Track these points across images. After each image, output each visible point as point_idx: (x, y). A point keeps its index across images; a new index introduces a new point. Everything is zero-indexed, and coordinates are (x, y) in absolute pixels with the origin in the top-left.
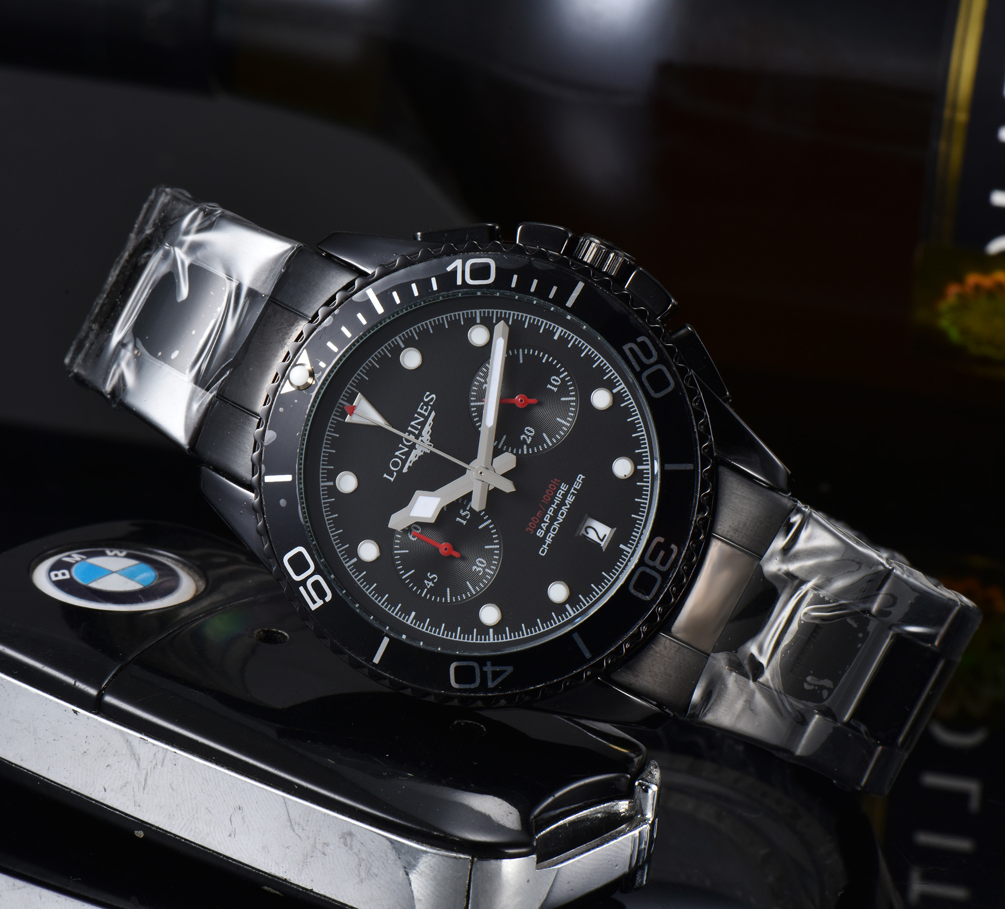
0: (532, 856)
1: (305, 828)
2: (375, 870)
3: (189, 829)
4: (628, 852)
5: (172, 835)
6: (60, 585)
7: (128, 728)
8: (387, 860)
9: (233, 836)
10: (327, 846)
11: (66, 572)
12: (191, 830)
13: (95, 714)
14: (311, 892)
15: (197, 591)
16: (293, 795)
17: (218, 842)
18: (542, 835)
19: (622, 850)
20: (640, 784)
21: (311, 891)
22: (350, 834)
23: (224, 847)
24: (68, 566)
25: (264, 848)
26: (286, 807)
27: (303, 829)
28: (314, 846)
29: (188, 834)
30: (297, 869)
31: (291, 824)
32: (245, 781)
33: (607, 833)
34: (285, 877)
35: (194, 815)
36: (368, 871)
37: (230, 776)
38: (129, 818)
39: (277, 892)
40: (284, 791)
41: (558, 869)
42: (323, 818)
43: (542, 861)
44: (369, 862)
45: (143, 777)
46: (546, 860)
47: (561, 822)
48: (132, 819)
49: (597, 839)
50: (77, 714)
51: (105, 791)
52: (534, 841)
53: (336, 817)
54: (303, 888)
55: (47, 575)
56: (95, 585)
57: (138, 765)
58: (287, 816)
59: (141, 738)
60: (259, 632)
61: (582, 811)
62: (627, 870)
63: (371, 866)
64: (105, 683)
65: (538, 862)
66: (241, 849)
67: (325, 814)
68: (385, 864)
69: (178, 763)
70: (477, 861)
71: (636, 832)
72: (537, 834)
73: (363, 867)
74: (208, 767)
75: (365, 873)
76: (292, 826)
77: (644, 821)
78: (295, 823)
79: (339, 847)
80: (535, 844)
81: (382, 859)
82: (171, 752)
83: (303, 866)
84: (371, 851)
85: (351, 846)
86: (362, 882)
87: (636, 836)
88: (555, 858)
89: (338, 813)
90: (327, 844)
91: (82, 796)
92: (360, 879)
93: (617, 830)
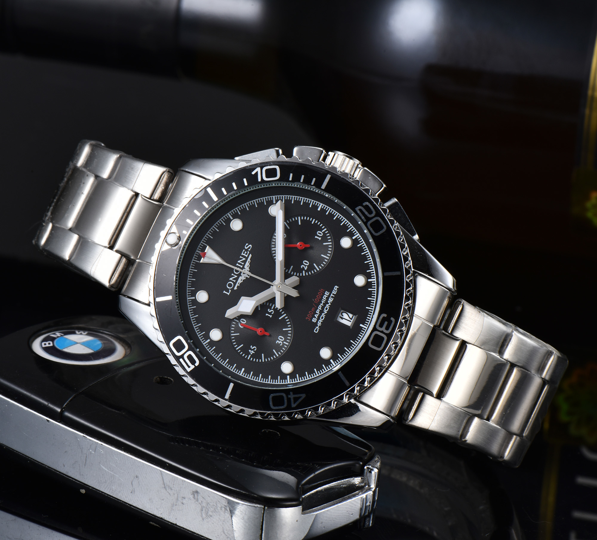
0: (299, 506)
1: (172, 489)
2: (210, 513)
3: (109, 489)
4: (359, 506)
5: (100, 492)
6: (47, 349)
7: (77, 430)
8: (217, 507)
9: (133, 493)
10: (184, 499)
11: (51, 342)
12: (111, 489)
13: (59, 422)
14: (176, 525)
15: (125, 355)
16: (166, 470)
17: (125, 496)
18: (307, 496)
19: (355, 505)
20: (368, 468)
21: (176, 524)
22: (197, 492)
23: (129, 499)
24: (53, 339)
25: (150, 500)
26: (162, 476)
27: (171, 489)
28: (177, 499)
29: (109, 492)
30: (168, 512)
31: (165, 486)
32: (140, 461)
33: (346, 495)
34: (162, 517)
35: (112, 481)
36: (207, 513)
37: (132, 458)
38: (77, 482)
39: (157, 525)
40: (161, 467)
41: (316, 515)
42: (182, 483)
43: (306, 510)
44: (207, 508)
45: (85, 458)
46: (308, 509)
47: (319, 489)
48: (79, 483)
49: (340, 499)
50: (49, 422)
51: (64, 466)
52: (301, 498)
53: (189, 483)
54: (171, 523)
55: (40, 344)
56: (66, 350)
57: (82, 451)
58: (163, 481)
59: (84, 436)
60: (157, 378)
62: (358, 517)
63: (208, 510)
64: (65, 405)
65: (303, 510)
66: (137, 500)
67: (183, 481)
68: (216, 510)
69: (103, 451)
70: (267, 509)
71: (364, 496)
72: (304, 495)
73: (204, 511)
74: (120, 453)
75: (205, 515)
76: (165, 487)
77: (370, 489)
78: (167, 486)
79: (191, 500)
80: (301, 500)
81: (214, 507)
82: (100, 444)
83: (171, 510)
84: (208, 502)
85: (197, 499)
86: (203, 520)
87: (363, 498)
88: (314, 509)
89: (190, 480)
90: (184, 498)
91: (52, 469)
92: (202, 518)
93: (353, 494)
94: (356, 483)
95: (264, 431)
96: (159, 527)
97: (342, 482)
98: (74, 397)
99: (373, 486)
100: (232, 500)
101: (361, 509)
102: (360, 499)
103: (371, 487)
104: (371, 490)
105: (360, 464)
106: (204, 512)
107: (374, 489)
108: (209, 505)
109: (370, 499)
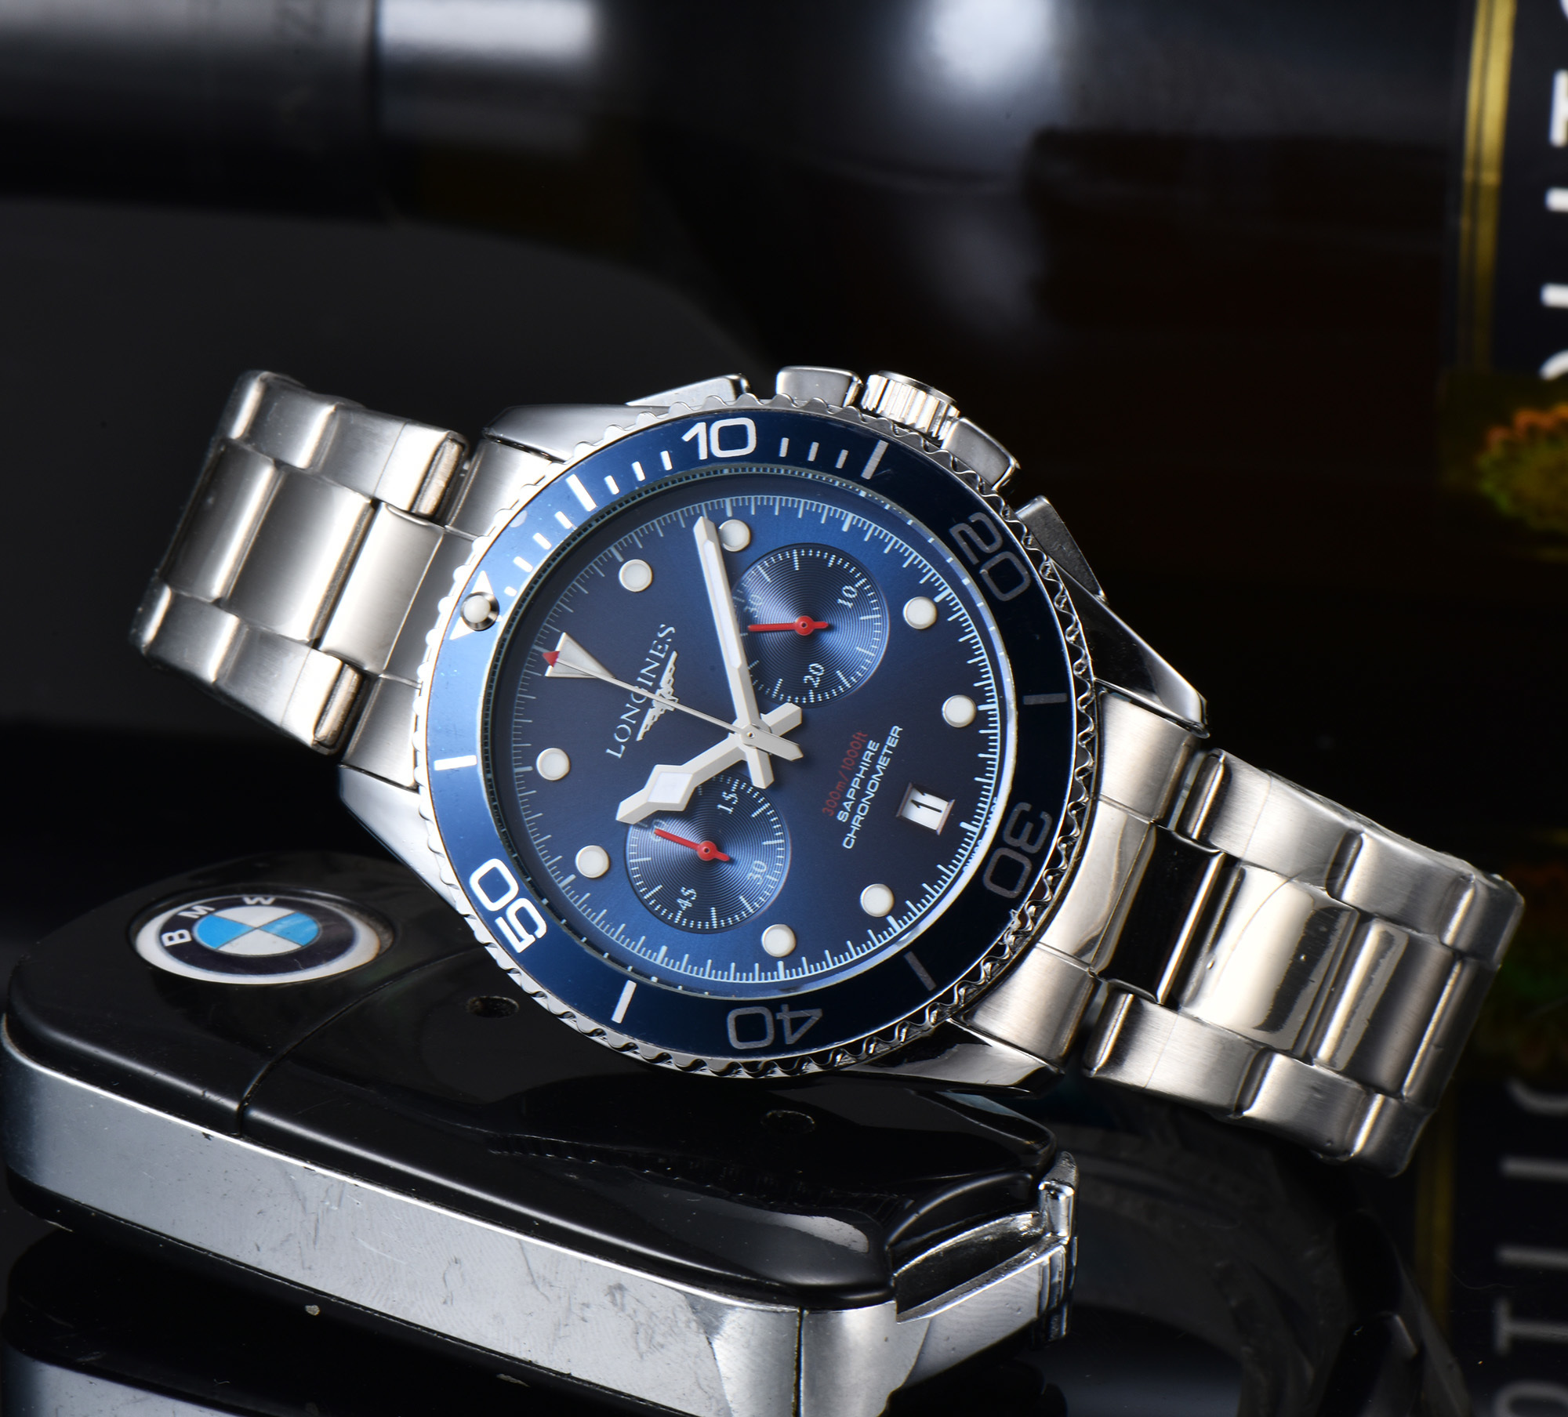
0: (889, 1302)
1: (553, 1284)
2: (659, 1339)
3: (385, 1299)
4: (1035, 1287)
5: (360, 1309)
6: (176, 952)
7: (286, 1155)
8: (676, 1322)
9: (449, 1303)
10: (588, 1308)
11: (185, 932)
12: (388, 1299)
13: (235, 1137)
14: (569, 1377)
15: (381, 947)
16: (533, 1237)
17: (429, 1314)
18: (906, 1272)
19: (1025, 1285)
20: (1047, 1188)
21: (569, 1375)
22: (620, 1287)
23: (438, 1321)
24: (188, 924)
25: (495, 1317)
26: (526, 1255)
27: (551, 1286)
28: (569, 1310)
29: (385, 1305)
30: (546, 1345)
31: (533, 1278)
32: (463, 1221)
33: (1001, 1262)
34: (529, 1358)
35: (390, 1276)
36: (650, 1340)
37: (439, 1214)
38: (296, 1287)
39: (520, 1382)
40: (519, 1231)
41: (932, 1320)
42: (580, 1267)
43: (906, 1310)
44: (649, 1326)
45: (313, 1225)
46: (912, 1307)
47: (932, 1251)
48: (300, 1288)
49: (987, 1273)
50: (210, 1139)
51: (259, 1250)
52: (890, 1280)
53: (598, 1265)
54: (557, 1373)
55: (158, 939)
56: (228, 949)
57: (304, 1208)
58: (527, 1268)
59: (306, 1168)
60: (474, 1002)
61: (962, 1232)
62: (1034, 1315)
63: (653, 1332)
64: (249, 1090)
65: (899, 1311)
66: (463, 1322)
67: (580, 1261)
68: (674, 1329)
69: (362, 1201)
70: (808, 1315)
71: (1045, 1259)
72: (896, 1270)
73: (642, 1335)
74: (406, 1203)
75: (645, 1344)
76: (533, 1282)
77: (1057, 1241)
78: (539, 1277)
79: (605, 1308)
80: (892, 1284)
81: (669, 1321)
82: (351, 1185)
83: (554, 1340)
84: (653, 1310)
85: (623, 1305)
86: (642, 1357)
87: (1044, 1264)
88: (924, 1304)
89: (599, 1257)
90: (587, 1305)
91: (226, 1261)
92: (639, 1353)
93: (1016, 1257)
94: (1021, 1229)
95: (771, 1116)
96: (524, 1386)
97: (985, 1229)
98: (271, 1068)
99: (1064, 1232)
100: (714, 1301)
101: (1041, 1294)
102: (1037, 1267)
103: (1059, 1234)
104: (1061, 1244)
105: (1027, 1179)
107: (1068, 1239)
108: (654, 1318)
109: (1061, 1265)
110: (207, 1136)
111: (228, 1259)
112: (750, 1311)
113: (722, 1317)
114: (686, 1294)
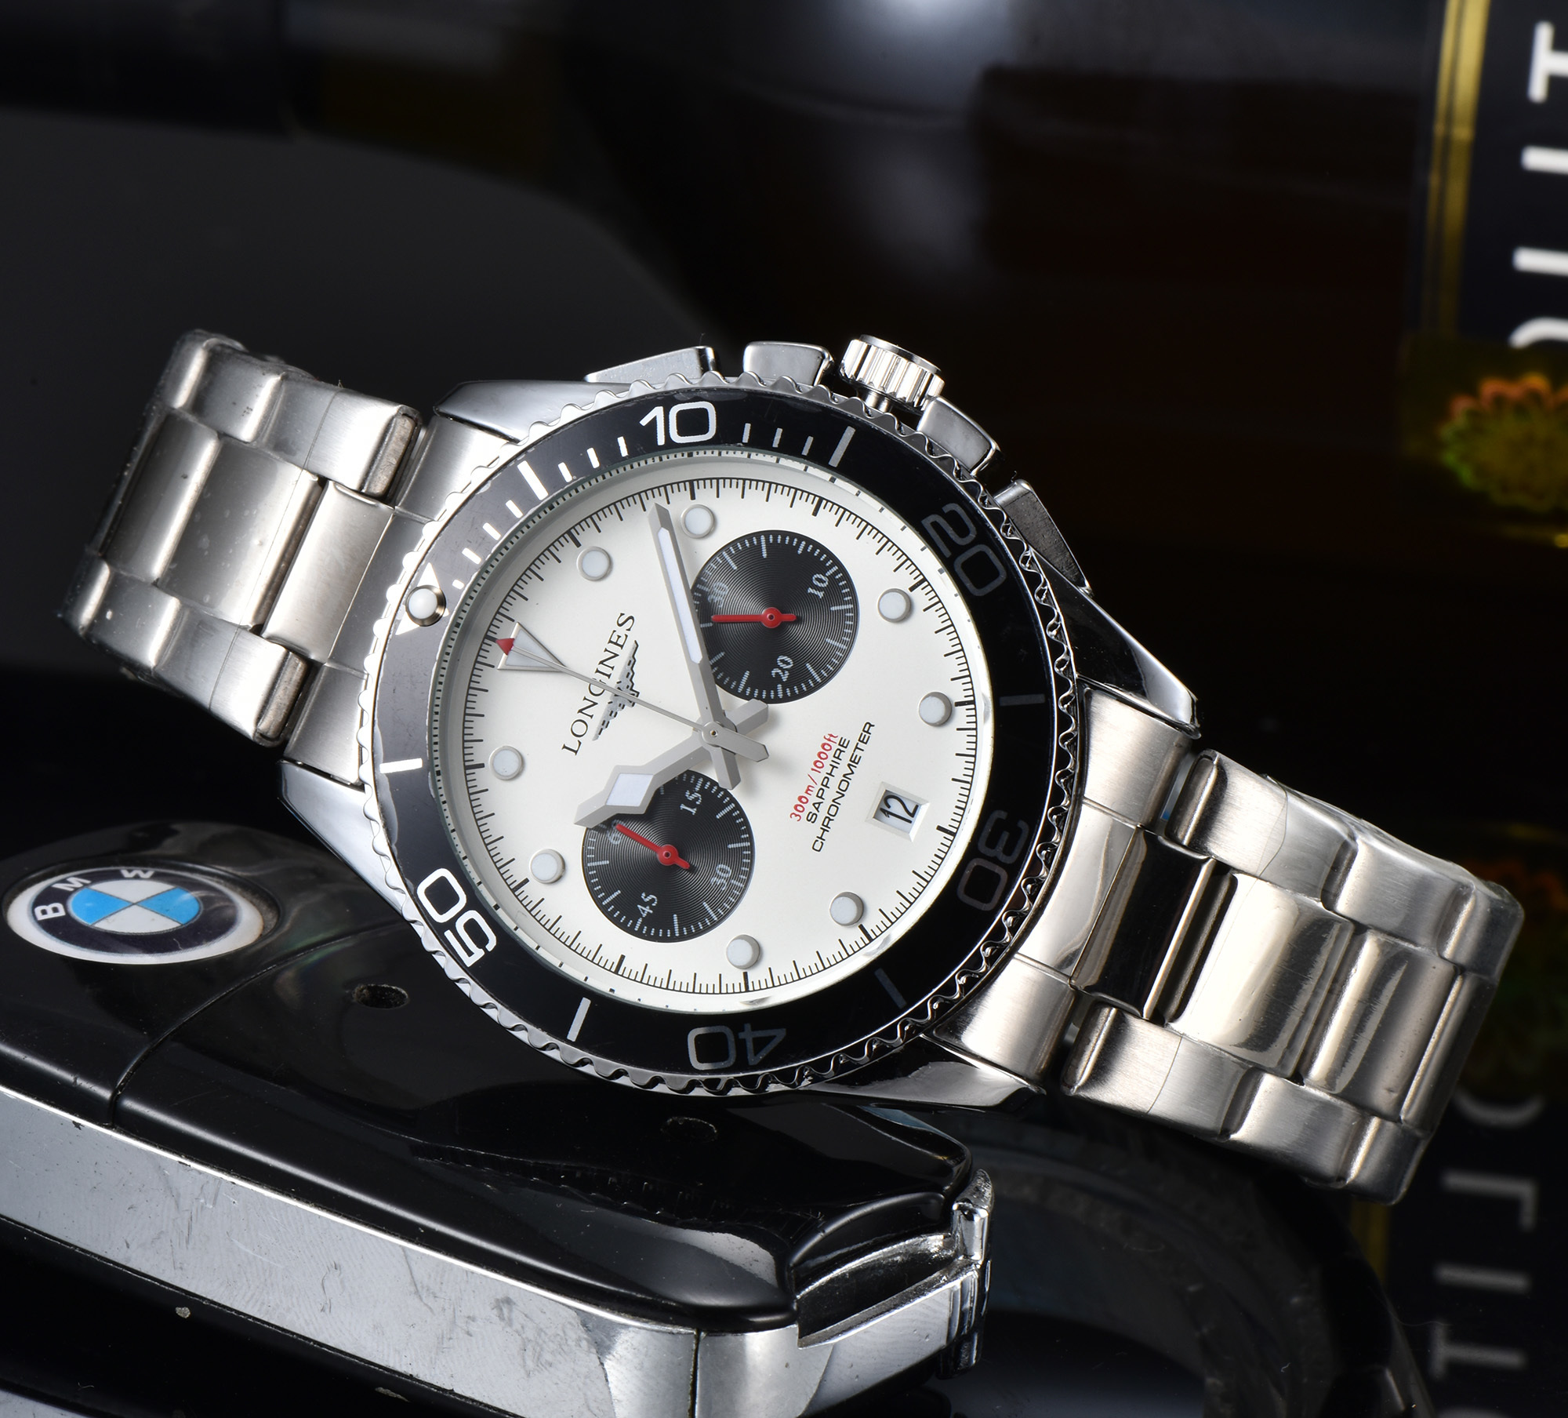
0: (792, 1326)
1: (438, 1295)
2: (548, 1357)
3: (259, 1303)
4: (945, 1314)
5: (233, 1313)
6: (50, 926)
7: (160, 1148)
8: (566, 1340)
9: (327, 1310)
10: (473, 1321)
11: (59, 906)
12: (263, 1303)
13: (107, 1127)
14: (450, 1394)
15: (264, 928)
16: (417, 1244)
17: (306, 1321)
18: (808, 1293)
19: (935, 1311)
20: (960, 1208)
21: (452, 1391)
22: (508, 1301)
23: (315, 1329)
24: (62, 897)
25: (375, 1327)
26: (407, 1262)
27: (435, 1296)
28: (454, 1323)
29: (259, 1310)
30: (428, 1358)
31: (417, 1289)
32: (344, 1225)
33: (911, 1286)
34: (409, 1372)
35: (266, 1280)
36: (538, 1358)
37: (320, 1217)
38: (167, 1288)
39: (399, 1396)
40: (402, 1238)
41: (835, 1346)
42: (465, 1277)
43: (809, 1334)
44: (537, 1343)
45: (186, 1223)
46: (814, 1332)
47: (838, 1272)
48: (171, 1289)
49: (894, 1297)
50: (81, 1129)
51: (128, 1247)
52: (793, 1302)
53: (485, 1276)
54: (439, 1388)
55: (30, 912)
56: (104, 925)
57: (177, 1204)
58: (410, 1276)
59: (180, 1162)
60: (362, 992)
61: (870, 1252)
62: (943, 1342)
63: (542, 1349)
64: (123, 1078)
65: (801, 1335)
66: (341, 1331)
67: (467, 1272)
68: (563, 1347)
69: (239, 1200)
70: (705, 1338)
71: (956, 1284)
72: (799, 1292)
73: (529, 1352)
74: (286, 1203)
75: (533, 1361)
76: (417, 1292)
77: (969, 1265)
78: (423, 1287)
79: (491, 1323)
80: (795, 1308)
81: (558, 1338)
82: (227, 1182)
83: (437, 1354)
84: (542, 1326)
85: (510, 1320)
86: (528, 1375)
87: (955, 1289)
88: (828, 1329)
89: (487, 1269)
90: (472, 1319)
91: (93, 1257)
92: (526, 1371)
93: (925, 1281)
94: (931, 1251)
95: (671, 1125)
96: (404, 1401)
98: (145, 1057)
99: (977, 1255)
100: (607, 1320)
101: (951, 1321)
102: (948, 1293)
103: (972, 1258)
104: (973, 1269)
105: (939, 1199)
106: (531, 1354)
107: (980, 1263)
108: (543, 1334)
109: (973, 1290)
110: (77, 1125)
111: (96, 1255)
112: (644, 1331)
113: (614, 1336)
114: (577, 1310)
